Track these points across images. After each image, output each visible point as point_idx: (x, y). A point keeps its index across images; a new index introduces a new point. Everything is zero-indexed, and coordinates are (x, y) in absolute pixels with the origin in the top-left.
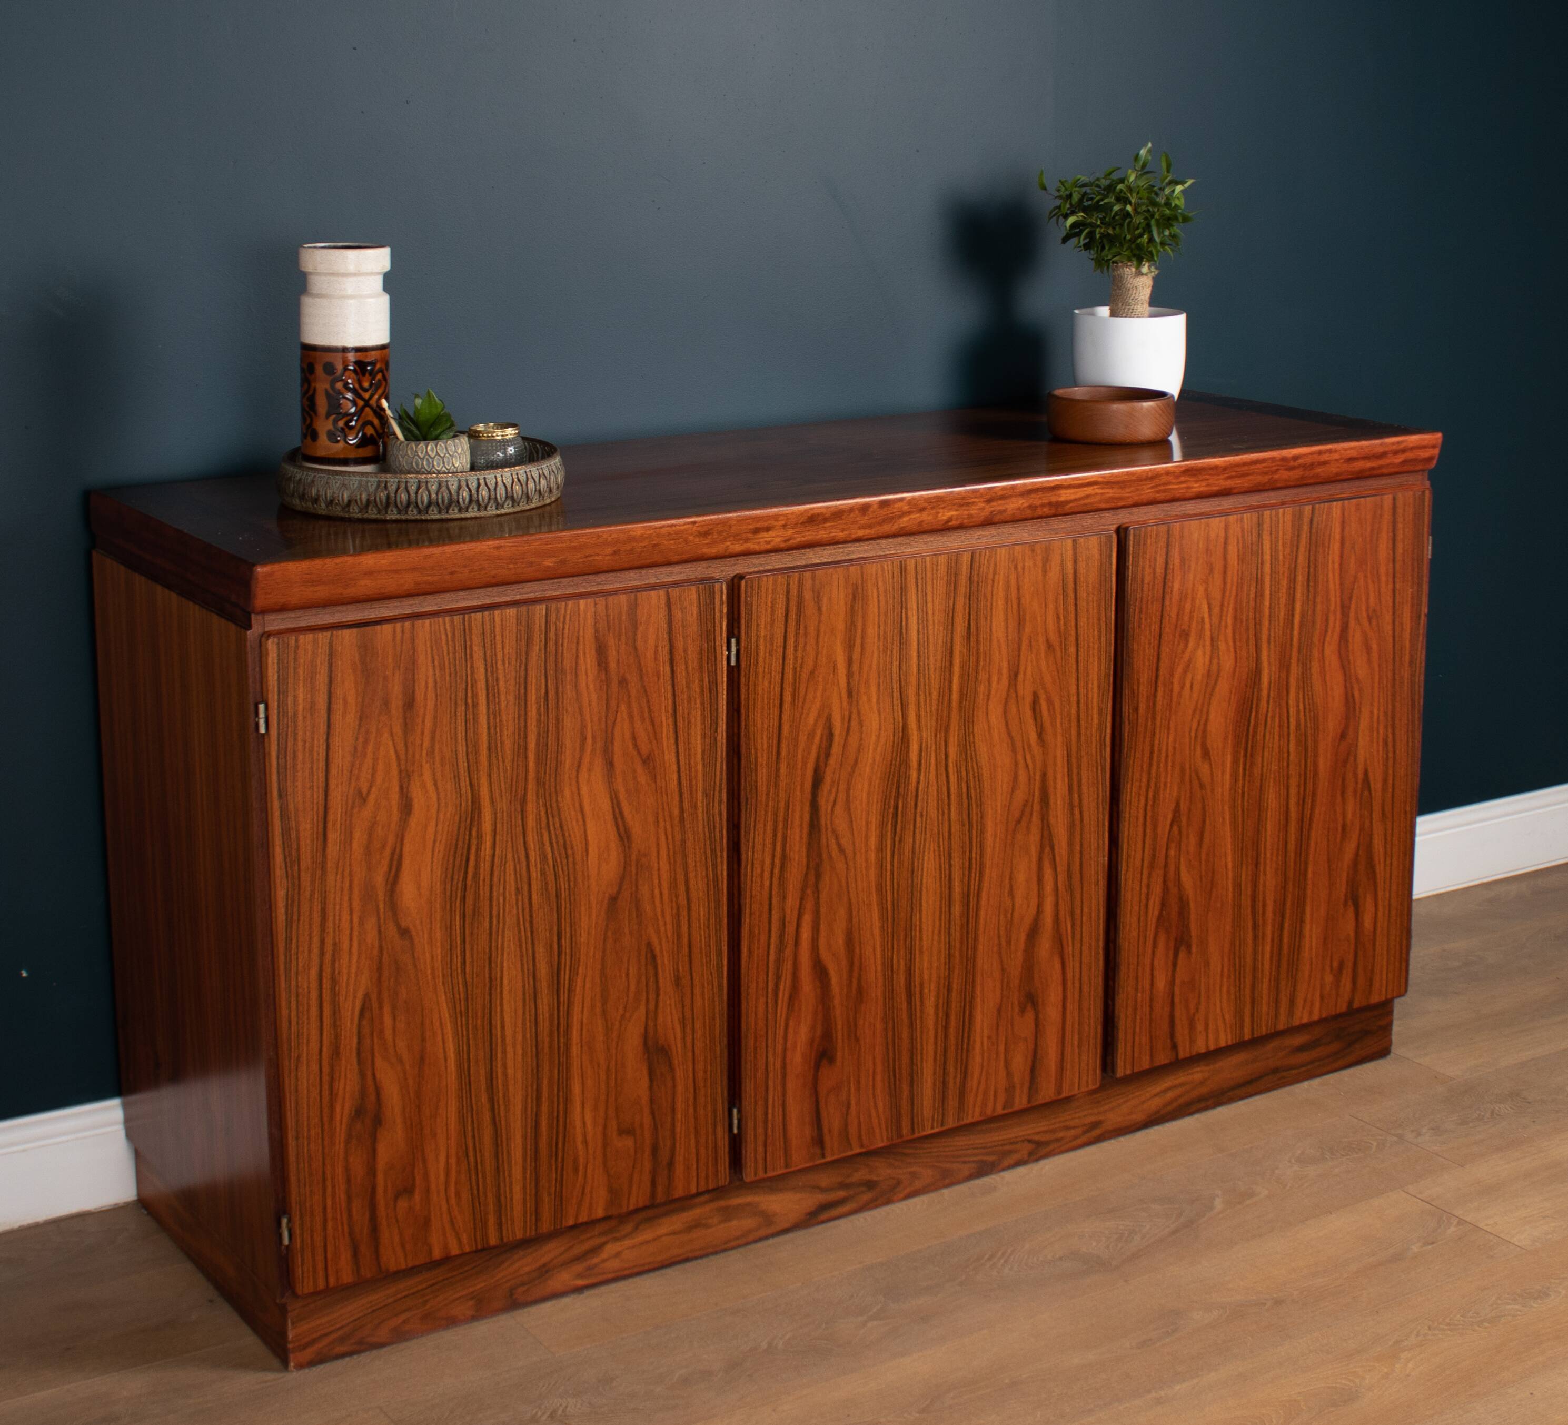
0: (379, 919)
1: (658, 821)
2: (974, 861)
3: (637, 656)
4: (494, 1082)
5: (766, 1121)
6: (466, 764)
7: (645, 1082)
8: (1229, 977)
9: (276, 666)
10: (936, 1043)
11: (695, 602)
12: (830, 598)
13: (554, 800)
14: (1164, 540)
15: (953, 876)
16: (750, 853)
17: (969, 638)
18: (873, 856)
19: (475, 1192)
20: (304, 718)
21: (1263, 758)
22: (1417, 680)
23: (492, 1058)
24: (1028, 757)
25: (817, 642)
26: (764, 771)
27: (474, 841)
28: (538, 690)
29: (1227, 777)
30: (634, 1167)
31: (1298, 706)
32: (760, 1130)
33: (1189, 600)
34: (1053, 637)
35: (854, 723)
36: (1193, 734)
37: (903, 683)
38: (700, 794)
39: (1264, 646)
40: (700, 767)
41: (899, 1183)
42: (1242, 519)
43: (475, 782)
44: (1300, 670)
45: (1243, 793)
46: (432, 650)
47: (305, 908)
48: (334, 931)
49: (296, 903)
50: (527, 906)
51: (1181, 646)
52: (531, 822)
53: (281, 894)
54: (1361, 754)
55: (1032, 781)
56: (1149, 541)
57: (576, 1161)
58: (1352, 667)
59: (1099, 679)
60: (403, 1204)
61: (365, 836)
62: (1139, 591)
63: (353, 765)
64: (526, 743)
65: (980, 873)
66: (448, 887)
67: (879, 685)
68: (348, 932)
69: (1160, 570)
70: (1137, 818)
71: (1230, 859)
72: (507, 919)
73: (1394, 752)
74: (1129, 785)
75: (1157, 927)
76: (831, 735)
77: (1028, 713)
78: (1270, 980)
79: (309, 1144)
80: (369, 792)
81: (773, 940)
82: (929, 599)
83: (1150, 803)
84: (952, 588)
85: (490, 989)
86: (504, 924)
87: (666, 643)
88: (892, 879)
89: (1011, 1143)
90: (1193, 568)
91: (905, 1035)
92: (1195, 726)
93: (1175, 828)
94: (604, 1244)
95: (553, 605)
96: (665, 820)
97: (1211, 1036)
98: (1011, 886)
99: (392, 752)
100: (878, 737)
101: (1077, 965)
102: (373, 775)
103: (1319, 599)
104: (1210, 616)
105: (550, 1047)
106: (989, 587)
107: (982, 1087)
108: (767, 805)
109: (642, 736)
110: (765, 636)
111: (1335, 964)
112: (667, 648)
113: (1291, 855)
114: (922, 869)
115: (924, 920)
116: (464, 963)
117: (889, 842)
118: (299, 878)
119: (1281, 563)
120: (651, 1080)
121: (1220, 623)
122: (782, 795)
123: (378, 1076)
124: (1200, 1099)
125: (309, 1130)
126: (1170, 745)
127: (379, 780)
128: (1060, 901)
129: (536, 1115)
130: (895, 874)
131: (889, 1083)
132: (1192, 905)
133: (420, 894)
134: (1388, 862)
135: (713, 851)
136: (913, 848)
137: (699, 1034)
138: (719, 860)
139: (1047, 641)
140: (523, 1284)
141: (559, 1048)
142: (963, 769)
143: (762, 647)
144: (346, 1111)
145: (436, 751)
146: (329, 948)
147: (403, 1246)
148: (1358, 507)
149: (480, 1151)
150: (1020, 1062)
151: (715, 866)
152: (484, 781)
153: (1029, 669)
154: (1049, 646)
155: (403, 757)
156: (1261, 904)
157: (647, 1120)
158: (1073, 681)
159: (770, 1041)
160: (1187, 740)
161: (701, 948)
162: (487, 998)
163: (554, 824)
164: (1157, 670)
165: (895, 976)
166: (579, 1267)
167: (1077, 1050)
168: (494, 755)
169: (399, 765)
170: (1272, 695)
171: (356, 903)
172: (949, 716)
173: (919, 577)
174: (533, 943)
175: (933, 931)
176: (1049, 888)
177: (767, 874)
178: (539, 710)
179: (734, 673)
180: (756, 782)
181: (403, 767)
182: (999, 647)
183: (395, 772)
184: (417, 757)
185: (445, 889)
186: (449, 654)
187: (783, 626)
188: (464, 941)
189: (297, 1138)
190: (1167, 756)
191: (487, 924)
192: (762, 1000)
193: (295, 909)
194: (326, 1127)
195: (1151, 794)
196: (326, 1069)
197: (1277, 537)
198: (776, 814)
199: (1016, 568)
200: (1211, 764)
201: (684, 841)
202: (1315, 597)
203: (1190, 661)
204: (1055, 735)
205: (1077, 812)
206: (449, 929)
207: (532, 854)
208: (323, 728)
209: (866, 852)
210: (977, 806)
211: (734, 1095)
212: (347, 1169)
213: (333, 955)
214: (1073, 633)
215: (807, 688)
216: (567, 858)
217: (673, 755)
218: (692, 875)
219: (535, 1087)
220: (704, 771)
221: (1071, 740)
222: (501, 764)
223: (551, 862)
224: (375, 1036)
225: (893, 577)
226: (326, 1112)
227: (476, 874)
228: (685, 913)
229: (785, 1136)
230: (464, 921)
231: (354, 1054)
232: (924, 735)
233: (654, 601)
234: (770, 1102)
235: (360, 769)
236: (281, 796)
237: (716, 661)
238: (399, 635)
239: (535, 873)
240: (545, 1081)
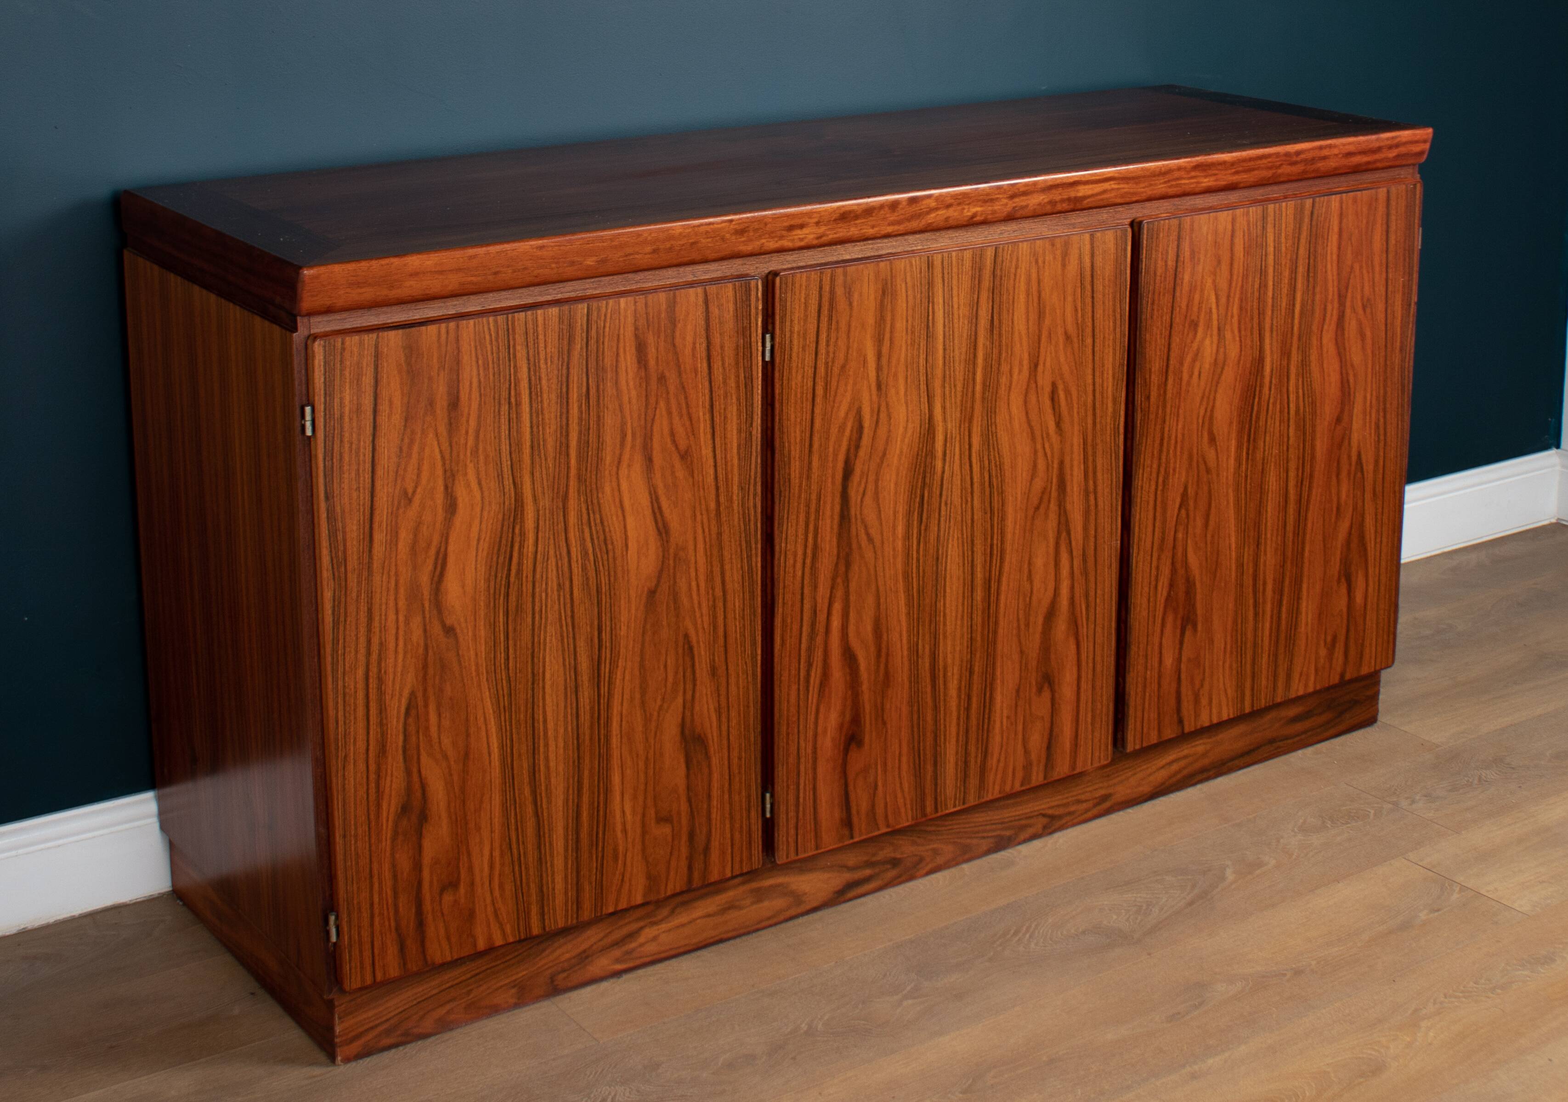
0: (424, 617)
1: (695, 516)
2: (995, 547)
3: (676, 353)
4: (537, 775)
5: (797, 805)
6: (509, 463)
7: (682, 771)
8: (1231, 653)
9: (322, 369)
10: (958, 724)
11: (732, 299)
12: (861, 294)
13: (595, 496)
14: (1176, 233)
15: (975, 563)
16: (783, 545)
17: (992, 331)
18: (899, 544)
19: (518, 883)
20: (351, 419)
21: (1264, 442)
22: (1407, 366)
23: (534, 751)
24: (1047, 445)
25: (848, 337)
26: (797, 463)
27: (517, 539)
28: (580, 388)
29: (1232, 461)
30: (671, 853)
31: (1297, 393)
32: (792, 814)
33: (1198, 292)
34: (1072, 329)
35: (883, 416)
36: (1200, 421)
37: (929, 376)
38: (735, 488)
39: (1267, 335)
40: (736, 461)
41: (921, 859)
42: (1248, 213)
43: (518, 480)
44: (1300, 358)
45: (1246, 476)
46: (476, 351)
47: (352, 609)
48: (380, 631)
49: (343, 605)
50: (568, 601)
51: (1191, 335)
52: (572, 519)
53: (328, 595)
54: (1355, 437)
55: (1050, 468)
56: (1161, 235)
57: (615, 850)
58: (1348, 354)
59: (1114, 368)
60: (448, 898)
61: (411, 536)
62: (1152, 283)
63: (398, 466)
64: (568, 440)
65: (1001, 559)
66: (492, 584)
67: (907, 378)
68: (394, 632)
69: (1171, 263)
70: (1148, 503)
71: (1233, 539)
72: (549, 615)
73: (1385, 434)
74: (1141, 471)
75: (1165, 607)
76: (861, 428)
77: (1048, 402)
78: (1269, 656)
79: (356, 842)
80: (414, 492)
81: (805, 629)
82: (955, 292)
83: (1160, 488)
84: (977, 282)
85: (533, 684)
86: (546, 619)
87: (704, 340)
88: (918, 568)
89: (1027, 818)
90: (1202, 261)
91: (929, 718)
92: (1202, 412)
93: (1183, 512)
94: (642, 928)
95: (594, 304)
96: (702, 514)
97: (1214, 711)
98: (1030, 571)
99: (437, 450)
100: (906, 428)
101: (1091, 646)
102: (418, 476)
103: (1318, 289)
104: (1218, 306)
105: (591, 739)
106: (1012, 281)
107: (1002, 764)
108: (799, 497)
109: (680, 431)
110: (799, 332)
111: (1329, 639)
112: (704, 345)
113: (1290, 535)
114: (947, 557)
115: (947, 605)
116: (507, 659)
117: (915, 531)
118: (346, 580)
119: (1284, 255)
120: (688, 768)
121: (1227, 313)
122: (814, 487)
123: (423, 773)
124: (1203, 770)
125: (356, 829)
126: (1179, 431)
127: (424, 481)
128: (1076, 585)
129: (578, 806)
130: (921, 561)
131: (914, 764)
132: (1198, 585)
133: (465, 592)
134: (1378, 540)
135: (748, 543)
136: (938, 536)
137: (734, 722)
138: (754, 552)
139: (1066, 333)
140: (564, 971)
141: (599, 740)
142: (986, 458)
143: (795, 342)
144: (392, 809)
145: (480, 451)
146: (375, 648)
147: (448, 939)
148: (1355, 201)
149: (523, 843)
150: (1037, 740)
151: (749, 557)
152: (527, 479)
153: (1048, 359)
154: (1068, 337)
155: (447, 457)
156: (1261, 583)
157: (684, 807)
158: (1090, 371)
159: (801, 727)
160: (1195, 426)
161: (736, 639)
162: (530, 692)
163: (595, 520)
164: (1168, 359)
165: (920, 660)
166: (617, 953)
167: (1090, 727)
168: (536, 453)
169: (444, 464)
170: (1274, 381)
171: (402, 603)
172: (973, 408)
173: (946, 272)
174: (574, 638)
175: (956, 616)
176: (1065, 572)
177: (799, 565)
178: (580, 407)
179: (769, 369)
180: (789, 474)
181: (448, 467)
182: (1021, 339)
183: (439, 472)
184: (462, 456)
185: (489, 587)
186: (492, 353)
187: (816, 322)
188: (507, 638)
189: (344, 836)
190: (1176, 442)
191: (529, 620)
192: (794, 687)
193: (342, 610)
194: (373, 824)
195: (1161, 480)
196: (373, 767)
197: (1280, 230)
198: (808, 506)
199: (1037, 262)
200: (1216, 450)
201: (720, 534)
202: (1314, 288)
203: (1198, 350)
204: (1072, 424)
205: (1092, 497)
206: (493, 626)
207: (573, 550)
208: (369, 430)
209: (894, 541)
210: (998, 494)
211: (768, 781)
212: (394, 866)
213: (380, 655)
214: (1090, 324)
215: (838, 382)
216: (607, 553)
217: (710, 449)
218: (727, 567)
219: (576, 780)
220: (739, 465)
221: (1087, 428)
222: (544, 462)
223: (592, 558)
224: (421, 734)
225: (921, 272)
226: (373, 808)
227: (519, 571)
228: (720, 604)
229: (815, 818)
230: (507, 618)
231: (400, 751)
232: (949, 426)
233: (692, 298)
234: (802, 786)
235: (405, 470)
236: (327, 498)
237: (751, 357)
238: (444, 336)
239: (576, 570)
240: (586, 773)
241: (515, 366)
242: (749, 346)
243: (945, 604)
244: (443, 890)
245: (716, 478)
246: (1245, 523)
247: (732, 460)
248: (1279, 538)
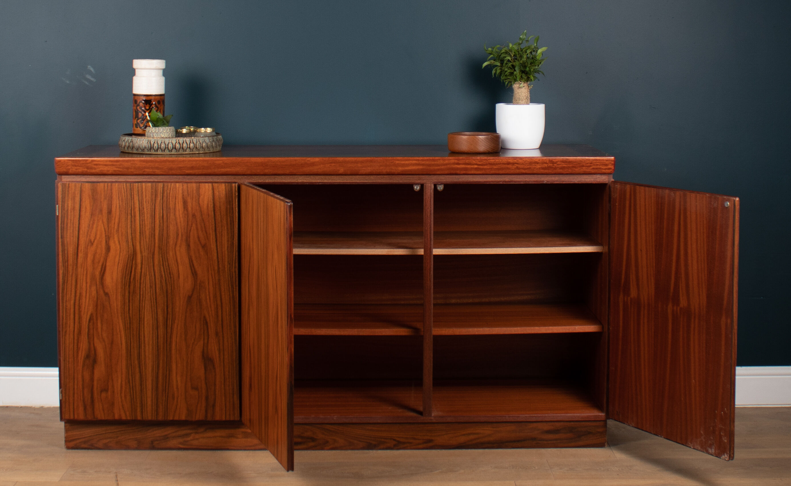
0: (97, 287)
1: (208, 271)
3: (200, 206)
4: (141, 356)
6: (131, 237)
7: (203, 370)
9: (61, 193)
11: (224, 189)
13: (166, 255)
19: (132, 397)
20: (71, 212)
23: (140, 347)
27: (134, 266)
28: (160, 214)
30: (198, 403)
38: (226, 263)
40: (226, 252)
41: (327, 442)
43: (134, 244)
46: (118, 194)
47: (70, 278)
48: (80, 289)
49: (66, 276)
50: (154, 293)
52: (156, 262)
53: (61, 272)
57: (173, 395)
60: (104, 395)
63: (88, 231)
64: (154, 233)
66: (124, 280)
68: (85, 290)
79: (69, 364)
80: (94, 241)
85: (140, 321)
87: (212, 203)
89: (385, 439)
94: (192, 433)
95: (166, 184)
96: (211, 271)
99: (103, 228)
102: (96, 236)
105: (163, 348)
109: (202, 237)
112: (212, 206)
116: (129, 309)
118: (68, 267)
123: (95, 345)
124: (489, 443)
127: (98, 238)
129: (157, 373)
135: (232, 286)
138: (235, 290)
140: (157, 440)
141: (167, 350)
144: (83, 355)
145: (120, 231)
146: (78, 294)
147: (104, 411)
149: (135, 381)
152: (138, 244)
155: (107, 231)
157: (204, 386)
162: (138, 324)
163: (166, 265)
166: (181, 440)
168: (142, 235)
169: (105, 233)
171: (89, 280)
174: (157, 308)
178: (160, 221)
181: (107, 234)
183: (104, 236)
184: (112, 231)
185: (122, 281)
186: (125, 196)
188: (129, 301)
189: (64, 361)
191: (138, 297)
193: (66, 278)
194: (75, 359)
196: (76, 338)
201: (219, 280)
206: (124, 296)
208: (78, 217)
212: (83, 376)
213: (80, 297)
216: (171, 278)
217: (215, 245)
218: (223, 294)
219: (157, 362)
220: (228, 255)
222: (145, 240)
223: (164, 278)
224: (95, 330)
226: (75, 352)
227: (134, 278)
228: (220, 308)
230: (130, 294)
231: (87, 335)
233: (207, 187)
235: (91, 233)
236: (62, 238)
237: (233, 213)
239: (158, 282)
240: (161, 361)
241: (134, 202)
244: (101, 392)
245: (218, 257)
247: (224, 252)
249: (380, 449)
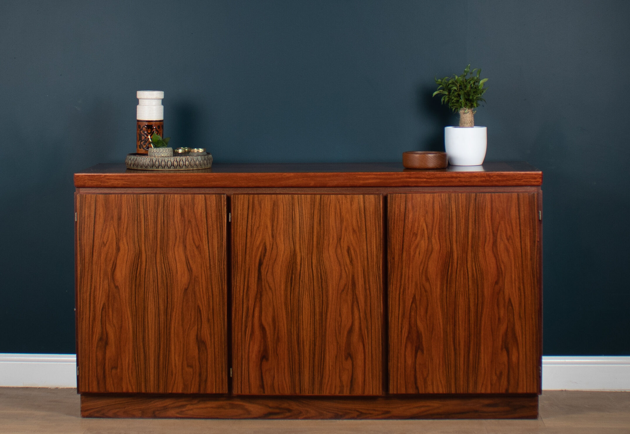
0: (109, 281)
1: (202, 267)
3: (194, 214)
4: (145, 339)
5: (242, 375)
6: (137, 239)
7: (197, 351)
8: (443, 366)
9: (79, 202)
10: (310, 363)
11: (215, 200)
12: (265, 204)
13: (166, 255)
14: (404, 199)
15: (315, 305)
16: (235, 283)
17: (320, 224)
18: (283, 293)
19: (138, 374)
20: (87, 218)
21: (456, 285)
22: (535, 266)
23: (144, 331)
24: (346, 268)
25: (260, 218)
26: (240, 257)
27: (140, 263)
28: (161, 220)
29: (438, 290)
30: (192, 379)
31: (472, 268)
32: (239, 378)
33: (417, 222)
34: (356, 228)
35: (274, 246)
36: (421, 271)
37: (294, 236)
38: (217, 261)
39: (454, 243)
40: (216, 252)
41: (301, 413)
42: (441, 195)
43: (140, 245)
44: (473, 254)
45: (446, 297)
46: (127, 204)
47: (86, 274)
48: (95, 282)
49: (83, 272)
50: (156, 286)
51: (414, 238)
52: (158, 261)
53: (79, 268)
54: (507, 292)
55: (348, 277)
56: (397, 199)
57: (172, 372)
58: (500, 257)
59: (376, 245)
60: (114, 371)
61: (105, 256)
62: (393, 216)
63: (102, 234)
64: (157, 236)
65: (327, 306)
67: (284, 235)
68: (99, 283)
69: (402, 210)
70: (396, 298)
71: (441, 321)
73: (524, 293)
74: (391, 286)
75: (406, 340)
76: (265, 249)
77: (346, 253)
78: (464, 372)
79: (85, 345)
80: (107, 242)
81: (244, 314)
82: (304, 208)
83: (401, 293)
84: (313, 206)
85: (144, 309)
87: (205, 211)
88: (291, 302)
89: (349, 410)
90: (418, 211)
91: (297, 357)
92: (421, 268)
93: (414, 305)
94: (187, 405)
95: (166, 195)
96: (204, 267)
97: (435, 388)
98: (340, 313)
99: (114, 232)
100: (284, 252)
101: (370, 348)
102: (108, 238)
103: (481, 229)
104: (427, 229)
105: (164, 332)
106: (328, 208)
107: (329, 383)
108: (241, 268)
109: (196, 239)
110: (240, 214)
111: (498, 373)
112: (205, 213)
113: (472, 326)
114: (303, 300)
115: (304, 318)
116: (135, 300)
117: (289, 289)
118: (85, 265)
119: (461, 213)
120: (199, 351)
121: (432, 232)
122: (247, 266)
123: (107, 330)
124: (438, 414)
125: (85, 341)
126: (410, 273)
127: (109, 240)
128: (362, 322)
129: (159, 353)
130: (292, 300)
131: (291, 373)
132: (423, 335)
134: (524, 337)
135: (221, 280)
136: (299, 293)
137: (216, 340)
138: (224, 283)
139: (353, 229)
140: (158, 410)
141: (167, 334)
142: (319, 268)
143: (239, 217)
144: (97, 338)
145: (128, 234)
146: (93, 287)
147: (113, 384)
148: (499, 197)
149: (140, 361)
150: (346, 378)
151: (222, 285)
153: (346, 237)
154: (354, 231)
155: (117, 234)
156: (457, 341)
157: (197, 364)
158: (365, 244)
159: (243, 348)
160: (418, 273)
161: (217, 311)
162: (143, 313)
163: (166, 262)
164: (403, 245)
165: (292, 335)
166: (178, 410)
167: (371, 379)
168: (146, 238)
169: (116, 236)
170: (459, 262)
171: (102, 276)
172: (312, 249)
173: (300, 201)
174: (158, 299)
175: (308, 323)
176: (356, 316)
177: (242, 291)
178: (161, 226)
179: (229, 224)
180: (237, 260)
182: (333, 229)
183: (115, 238)
184: (122, 235)
185: (130, 276)
186: (132, 205)
187: (247, 211)
188: (135, 293)
189: (81, 343)
190: (409, 278)
191: (143, 289)
192: (240, 334)
193: (83, 274)
194: (90, 341)
195: (402, 290)
196: (91, 324)
197: (458, 203)
198: (245, 272)
199: (339, 202)
200: (430, 284)
201: (211, 275)
203: (418, 244)
204: (358, 263)
205: (368, 291)
206: (131, 289)
208: (93, 222)
209: (280, 290)
210: (325, 282)
211: (230, 364)
212: (96, 356)
213: (94, 290)
214: (364, 227)
215: (256, 232)
216: (170, 273)
217: (207, 246)
218: (214, 286)
219: (158, 344)
220: (218, 255)
221: (364, 265)
222: (149, 241)
223: (165, 274)
224: (107, 317)
225: (289, 200)
226: (90, 337)
227: (140, 273)
228: (211, 299)
229: (249, 382)
230: (136, 287)
231: (100, 321)
232: (303, 254)
233: (201, 198)
234: (243, 369)
235: (104, 235)
236: (80, 240)
237: (222, 219)
238: (117, 198)
239: (159, 277)
240: (162, 343)
241: (139, 210)
242: (221, 216)
243: (302, 318)
244: (112, 368)
245: (209, 256)
246: (447, 315)
247: (215, 252)
248: (466, 325)
249: (346, 419)
